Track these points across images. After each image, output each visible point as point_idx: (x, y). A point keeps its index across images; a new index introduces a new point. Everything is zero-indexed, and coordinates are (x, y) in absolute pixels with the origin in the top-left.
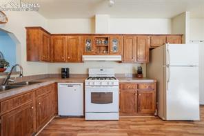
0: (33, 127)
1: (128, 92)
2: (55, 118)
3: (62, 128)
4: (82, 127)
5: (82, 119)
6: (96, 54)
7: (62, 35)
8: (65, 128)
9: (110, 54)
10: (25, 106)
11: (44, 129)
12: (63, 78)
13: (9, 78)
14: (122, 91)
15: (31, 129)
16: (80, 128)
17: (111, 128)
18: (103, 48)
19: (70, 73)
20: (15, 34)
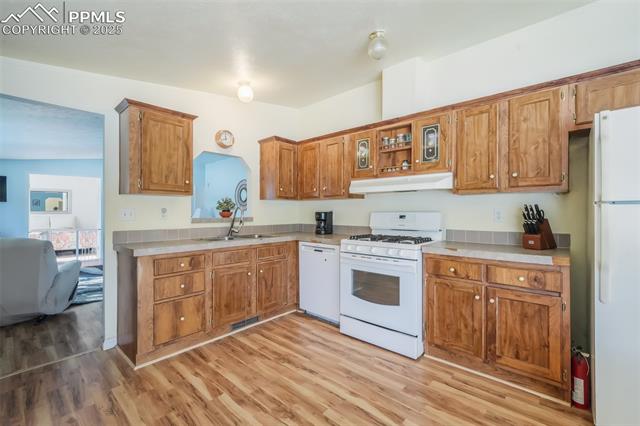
0: (250, 305)
1: (453, 287)
2: (296, 314)
3: (294, 330)
4: (324, 339)
5: (336, 329)
6: (383, 173)
7: (314, 140)
8: (300, 332)
9: (417, 171)
10: (240, 268)
11: (271, 322)
12: (318, 233)
13: (232, 227)
14: (434, 279)
15: (247, 308)
16: (320, 340)
17: (381, 363)
18: (401, 157)
19: (334, 224)
20: (245, 159)
